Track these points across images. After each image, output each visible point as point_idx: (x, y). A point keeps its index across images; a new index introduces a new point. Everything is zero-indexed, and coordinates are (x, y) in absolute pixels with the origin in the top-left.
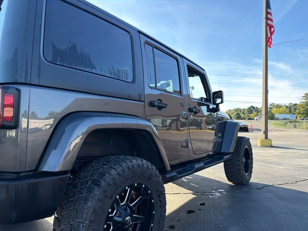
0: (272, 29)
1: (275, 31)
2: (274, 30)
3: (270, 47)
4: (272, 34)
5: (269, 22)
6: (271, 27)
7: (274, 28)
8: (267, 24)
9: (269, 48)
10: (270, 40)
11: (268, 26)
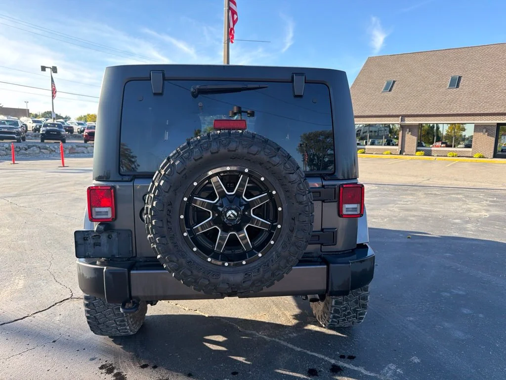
0: (235, 17)
1: (238, 20)
2: (237, 18)
3: (232, 42)
4: (234, 22)
5: (232, 5)
6: (234, 13)
7: (237, 15)
8: (230, 8)
9: (230, 43)
10: (233, 32)
11: (230, 11)
